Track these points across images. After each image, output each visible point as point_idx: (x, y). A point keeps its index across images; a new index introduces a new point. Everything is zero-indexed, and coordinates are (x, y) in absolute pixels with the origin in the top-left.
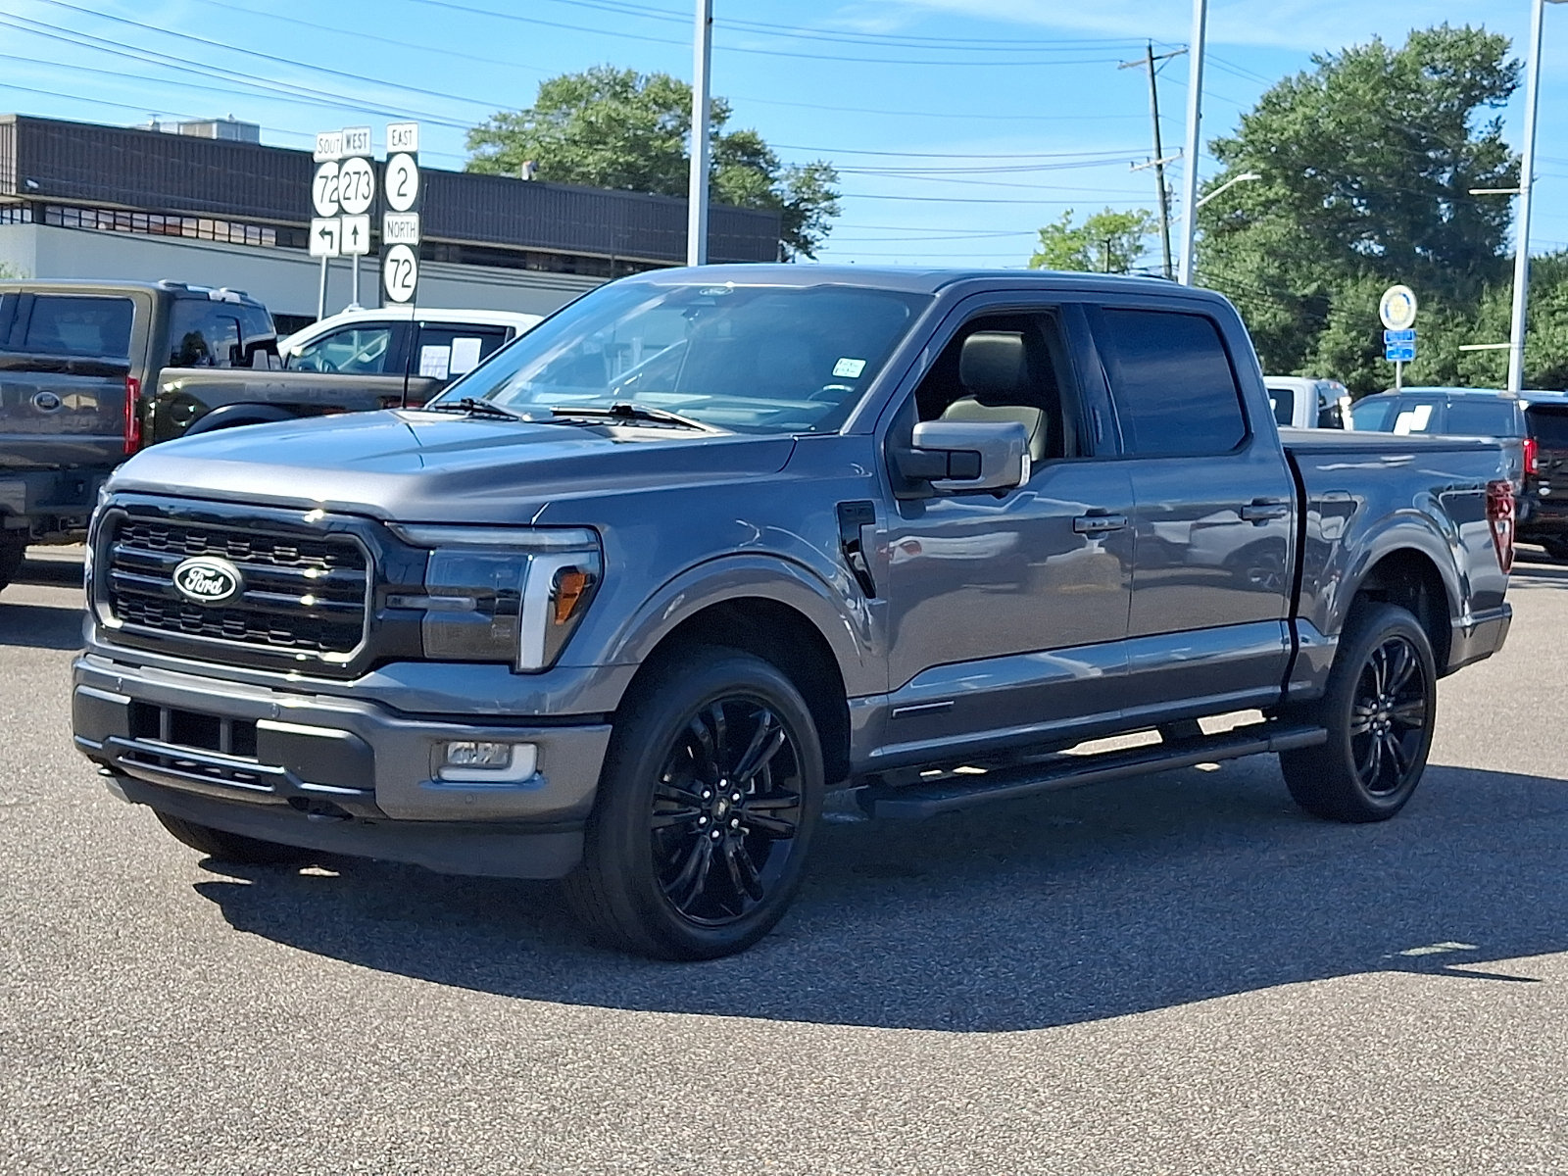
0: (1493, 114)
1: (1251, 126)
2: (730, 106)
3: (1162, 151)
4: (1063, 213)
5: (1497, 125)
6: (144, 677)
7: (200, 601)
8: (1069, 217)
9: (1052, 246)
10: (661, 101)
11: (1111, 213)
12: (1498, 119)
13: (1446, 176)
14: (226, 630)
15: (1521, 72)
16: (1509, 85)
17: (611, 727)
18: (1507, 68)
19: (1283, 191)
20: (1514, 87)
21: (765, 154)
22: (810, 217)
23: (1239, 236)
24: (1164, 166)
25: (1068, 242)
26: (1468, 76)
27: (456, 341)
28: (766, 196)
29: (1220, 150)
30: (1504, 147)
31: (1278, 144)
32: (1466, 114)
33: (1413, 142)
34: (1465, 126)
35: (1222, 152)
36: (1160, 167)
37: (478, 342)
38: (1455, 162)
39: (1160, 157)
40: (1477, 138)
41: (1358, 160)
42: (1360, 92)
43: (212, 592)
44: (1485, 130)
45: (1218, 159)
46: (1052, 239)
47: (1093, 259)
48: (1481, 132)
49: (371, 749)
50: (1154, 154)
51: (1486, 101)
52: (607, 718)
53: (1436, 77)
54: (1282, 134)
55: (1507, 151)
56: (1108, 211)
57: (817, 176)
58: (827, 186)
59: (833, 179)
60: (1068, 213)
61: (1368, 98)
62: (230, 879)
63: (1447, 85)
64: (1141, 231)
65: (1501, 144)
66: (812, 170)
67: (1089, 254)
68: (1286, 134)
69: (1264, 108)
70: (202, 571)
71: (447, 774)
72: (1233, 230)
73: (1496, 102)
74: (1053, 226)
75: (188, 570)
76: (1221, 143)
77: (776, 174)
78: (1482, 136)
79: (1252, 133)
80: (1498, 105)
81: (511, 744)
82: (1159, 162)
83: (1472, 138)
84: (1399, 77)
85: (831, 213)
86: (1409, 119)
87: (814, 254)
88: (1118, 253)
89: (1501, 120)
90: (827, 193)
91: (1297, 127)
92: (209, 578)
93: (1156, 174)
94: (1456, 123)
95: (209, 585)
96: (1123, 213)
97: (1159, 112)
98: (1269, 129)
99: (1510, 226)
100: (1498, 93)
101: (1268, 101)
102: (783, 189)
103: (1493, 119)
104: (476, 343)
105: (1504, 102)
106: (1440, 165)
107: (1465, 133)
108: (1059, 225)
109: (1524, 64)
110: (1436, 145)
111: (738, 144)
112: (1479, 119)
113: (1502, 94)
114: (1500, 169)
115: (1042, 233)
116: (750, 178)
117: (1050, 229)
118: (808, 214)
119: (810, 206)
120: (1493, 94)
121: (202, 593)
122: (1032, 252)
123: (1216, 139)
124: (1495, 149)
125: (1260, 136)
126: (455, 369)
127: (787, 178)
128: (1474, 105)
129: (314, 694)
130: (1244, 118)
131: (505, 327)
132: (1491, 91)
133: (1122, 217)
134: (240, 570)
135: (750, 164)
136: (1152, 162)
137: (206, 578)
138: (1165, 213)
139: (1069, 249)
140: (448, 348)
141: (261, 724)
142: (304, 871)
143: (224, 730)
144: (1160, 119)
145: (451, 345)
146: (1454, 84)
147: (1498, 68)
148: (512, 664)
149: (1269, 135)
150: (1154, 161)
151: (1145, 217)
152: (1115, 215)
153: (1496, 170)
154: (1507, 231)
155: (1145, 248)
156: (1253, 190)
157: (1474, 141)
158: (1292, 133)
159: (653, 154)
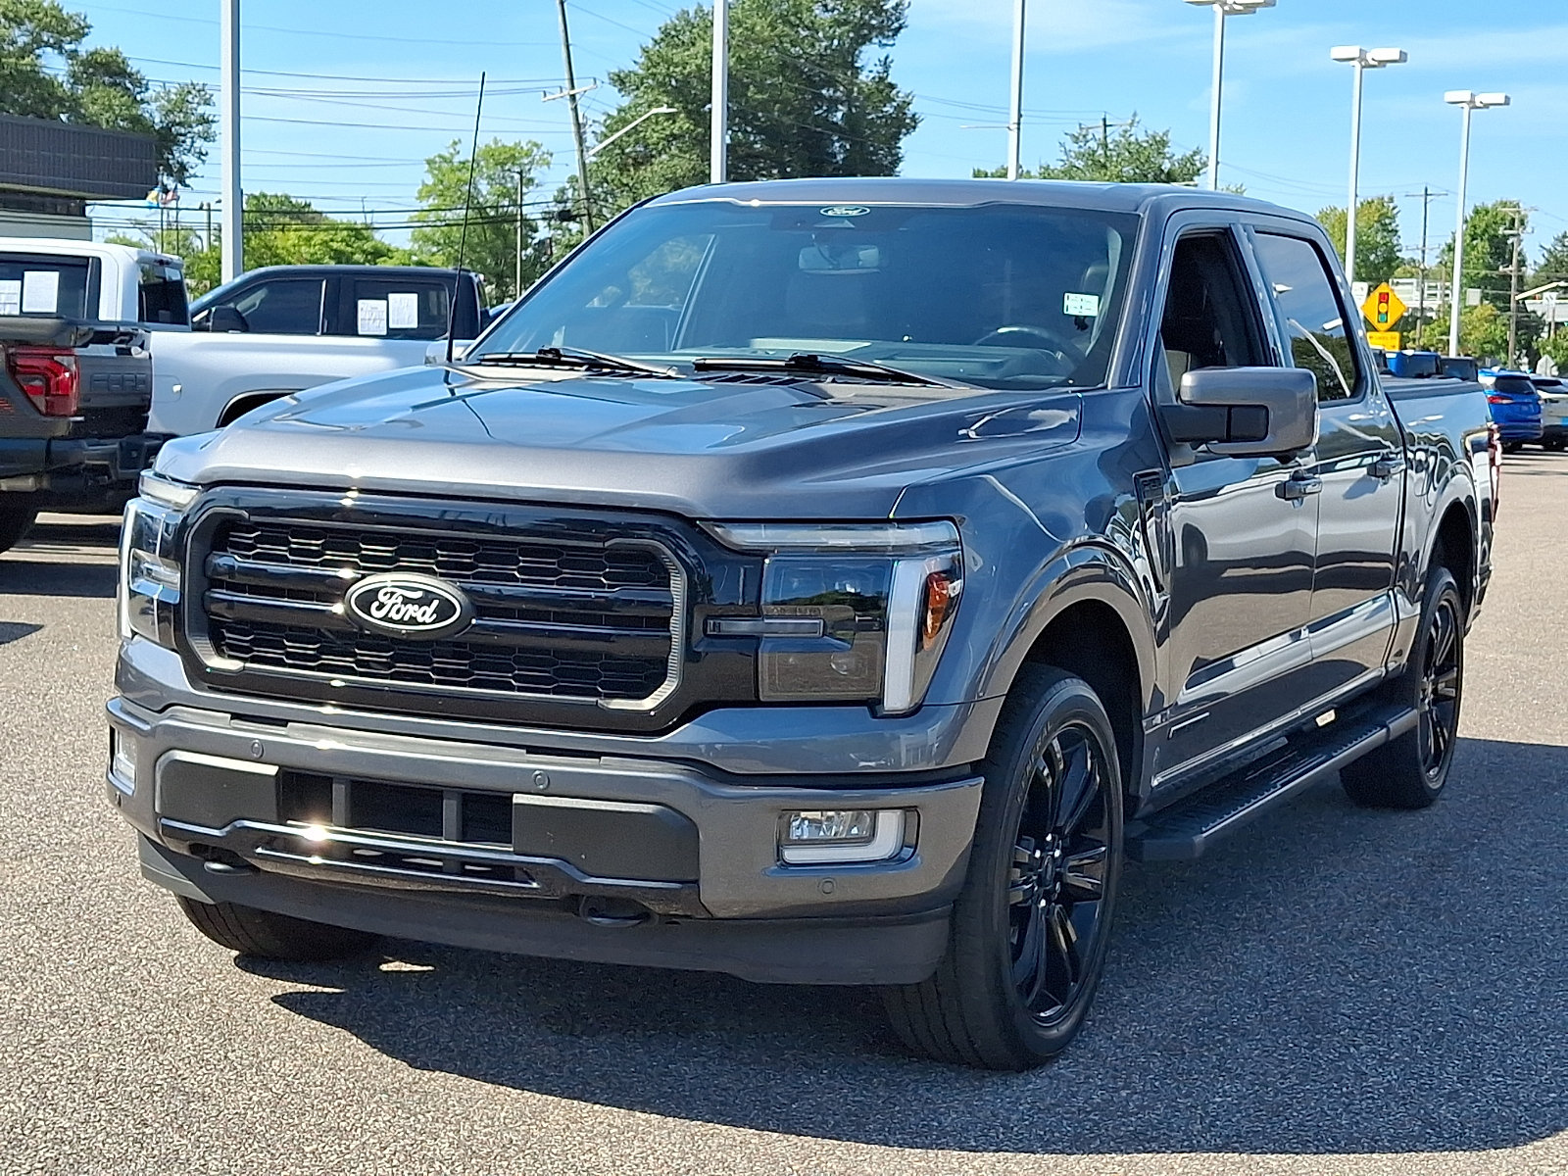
0: (882, 53)
1: (652, 60)
2: (88, 21)
3: (575, 81)
4: (451, 142)
5: (886, 64)
6: (294, 737)
7: (399, 632)
8: (458, 148)
9: (440, 177)
10: (11, 15)
11: (500, 145)
12: (887, 58)
13: (839, 115)
14: (436, 671)
15: (906, 12)
16: (896, 25)
17: (983, 779)
18: (893, 8)
19: (687, 125)
20: (900, 27)
21: (130, 75)
22: (184, 142)
23: (645, 172)
24: (578, 97)
25: (458, 173)
26: (858, 14)
27: (27, 274)
28: (137, 120)
29: (620, 81)
30: (892, 86)
31: (680, 77)
32: (857, 52)
33: (809, 80)
34: (856, 65)
35: (623, 83)
36: (573, 97)
37: (55, 275)
38: (849, 100)
39: (573, 87)
40: (867, 77)
41: (759, 96)
42: (758, 28)
43: (420, 620)
44: (875, 69)
45: (620, 91)
46: (439, 169)
47: (485, 193)
48: (871, 71)
49: (692, 828)
50: (567, 84)
51: (875, 40)
52: (976, 768)
53: (828, 15)
54: (685, 68)
55: (894, 92)
56: (496, 143)
57: (190, 98)
58: (201, 109)
59: (207, 103)
60: (455, 143)
61: (766, 34)
62: (306, 988)
63: (838, 23)
64: (531, 163)
65: (890, 84)
66: (185, 92)
67: (479, 187)
68: (688, 69)
69: (662, 39)
70: (400, 591)
71: (791, 855)
72: (637, 164)
73: (884, 41)
74: (440, 156)
75: (377, 590)
76: (622, 75)
77: (146, 96)
78: (872, 75)
79: (655, 67)
80: (886, 45)
81: (876, 810)
82: (572, 92)
83: (862, 77)
84: (795, 14)
85: (205, 139)
86: (804, 56)
87: (188, 181)
88: (509, 185)
89: (889, 60)
90: (202, 116)
91: (699, 61)
92: (413, 601)
93: (570, 105)
94: (847, 61)
95: (412, 610)
96: (512, 144)
97: (570, 42)
98: (669, 62)
99: (901, 164)
100: (886, 33)
101: (666, 32)
102: (154, 113)
103: (882, 59)
104: (53, 277)
105: (891, 42)
106: (833, 103)
107: (857, 71)
108: (447, 155)
109: (910, 4)
110: (831, 82)
111: (101, 64)
112: (870, 56)
113: (891, 34)
114: (889, 109)
115: (429, 162)
116: (118, 100)
117: (437, 159)
118: (182, 138)
119: (183, 131)
120: (882, 34)
121: (401, 622)
122: (420, 182)
123: (617, 71)
124: (884, 87)
125: (662, 69)
126: (28, 306)
127: (156, 100)
128: (864, 43)
129: (598, 755)
130: (645, 51)
131: (88, 258)
132: (881, 30)
133: (510, 149)
134: (463, 590)
135: (115, 84)
136: (565, 92)
137: (406, 601)
138: (581, 144)
139: (459, 180)
140: (19, 282)
141: (517, 799)
142: (384, 967)
143: (450, 809)
144: (571, 48)
145: (22, 279)
146: (846, 22)
147: (885, 8)
148: (874, 704)
149: (671, 69)
150: (567, 92)
151: (535, 149)
152: (503, 146)
153: (885, 109)
154: (897, 169)
155: (536, 181)
156: (657, 123)
157: (864, 79)
158: (694, 67)
159: (7, 72)
